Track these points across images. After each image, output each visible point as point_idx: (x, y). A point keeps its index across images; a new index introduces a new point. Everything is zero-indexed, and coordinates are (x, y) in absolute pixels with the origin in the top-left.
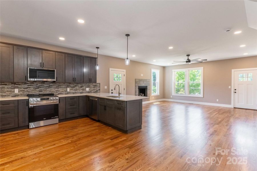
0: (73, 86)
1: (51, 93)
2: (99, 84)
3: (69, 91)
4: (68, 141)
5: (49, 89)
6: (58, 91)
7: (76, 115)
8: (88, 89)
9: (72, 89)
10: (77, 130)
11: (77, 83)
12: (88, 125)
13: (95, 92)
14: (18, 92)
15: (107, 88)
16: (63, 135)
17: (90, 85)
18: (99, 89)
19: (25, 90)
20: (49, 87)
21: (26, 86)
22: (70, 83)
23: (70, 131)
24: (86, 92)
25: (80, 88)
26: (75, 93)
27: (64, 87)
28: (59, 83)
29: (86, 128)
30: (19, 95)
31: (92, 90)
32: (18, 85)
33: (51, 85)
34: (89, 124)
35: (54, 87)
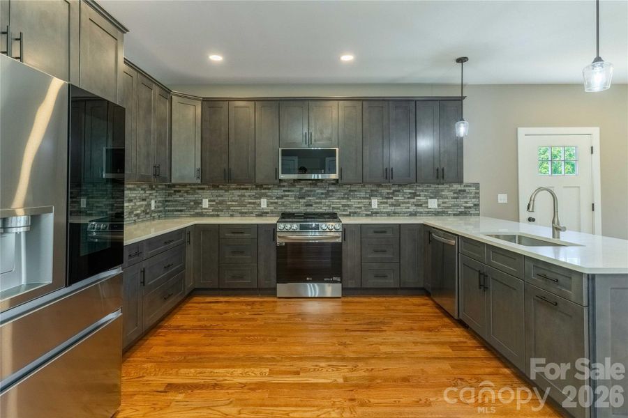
0: (388, 193)
1: (331, 211)
2: (477, 186)
3: (376, 207)
4: (336, 374)
5: (327, 201)
6: (348, 206)
7: (391, 282)
8: (433, 204)
9: (384, 203)
10: (379, 340)
11: (400, 185)
12: (422, 329)
13: (461, 214)
14: (265, 206)
15: (506, 201)
16: (333, 344)
18: (475, 205)
19: (279, 201)
20: (328, 195)
21: (279, 192)
22: (379, 185)
23: (359, 333)
24: (429, 212)
25: (408, 198)
26: (395, 213)
27: (363, 194)
28: (351, 184)
29: (411, 339)
30: (267, 213)
31: (448, 208)
32: (267, 191)
33: (330, 189)
34: (427, 324)
35: (338, 194)
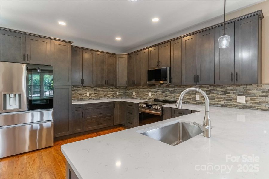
3: (199, 99)
5: (174, 94)
8: (241, 100)
11: (215, 86)
14: (151, 96)
17: (250, 90)
19: (155, 93)
20: (174, 91)
21: (155, 90)
30: (151, 99)
31: (256, 103)
32: (151, 89)
35: (178, 91)
